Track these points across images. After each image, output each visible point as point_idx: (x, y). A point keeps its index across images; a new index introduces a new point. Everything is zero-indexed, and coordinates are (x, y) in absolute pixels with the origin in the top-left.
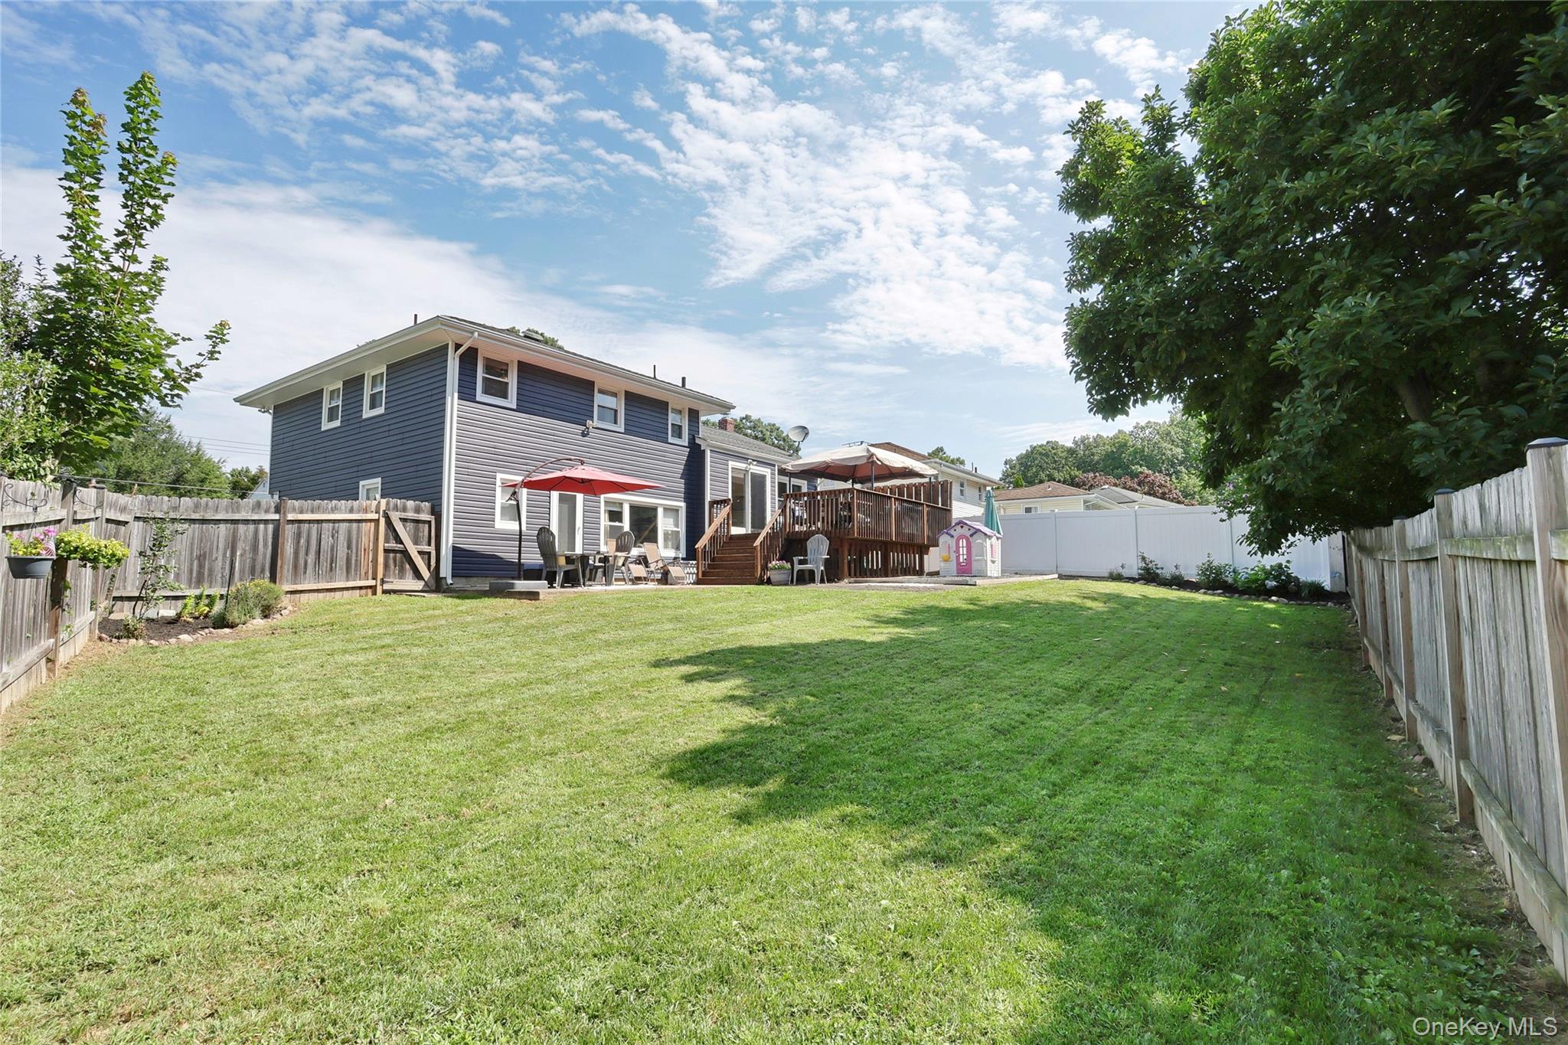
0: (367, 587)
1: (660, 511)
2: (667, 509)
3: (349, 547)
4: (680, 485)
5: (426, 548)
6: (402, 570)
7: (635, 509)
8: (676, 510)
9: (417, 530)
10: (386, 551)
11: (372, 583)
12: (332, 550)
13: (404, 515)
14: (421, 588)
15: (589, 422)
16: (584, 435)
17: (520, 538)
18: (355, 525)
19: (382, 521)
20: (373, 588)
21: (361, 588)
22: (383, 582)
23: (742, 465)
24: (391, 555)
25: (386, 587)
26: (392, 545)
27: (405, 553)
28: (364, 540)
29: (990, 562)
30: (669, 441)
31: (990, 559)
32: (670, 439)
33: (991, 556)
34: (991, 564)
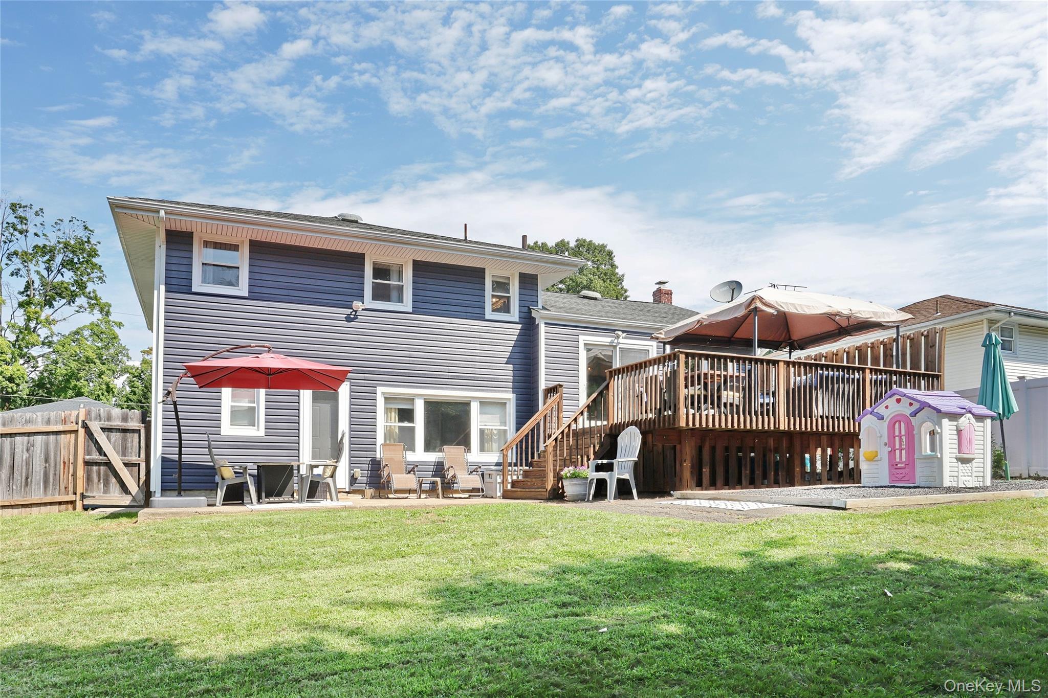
0: (67, 503)
1: (475, 407)
2: (483, 403)
3: (47, 461)
4: (508, 372)
5: (134, 459)
6: (107, 483)
7: (432, 406)
8: (503, 404)
9: (125, 440)
10: (87, 463)
11: (71, 497)
12: (27, 464)
13: (107, 424)
14: (128, 503)
15: (357, 304)
16: (349, 319)
17: (180, 444)
18: (52, 437)
19: (82, 431)
20: (73, 503)
21: (60, 503)
22: (83, 497)
23: (605, 340)
24: (95, 468)
25: (86, 502)
26: (95, 456)
27: (108, 464)
28: (64, 453)
29: (955, 461)
30: (487, 317)
31: (954, 455)
32: (489, 314)
33: (956, 451)
34: (956, 465)
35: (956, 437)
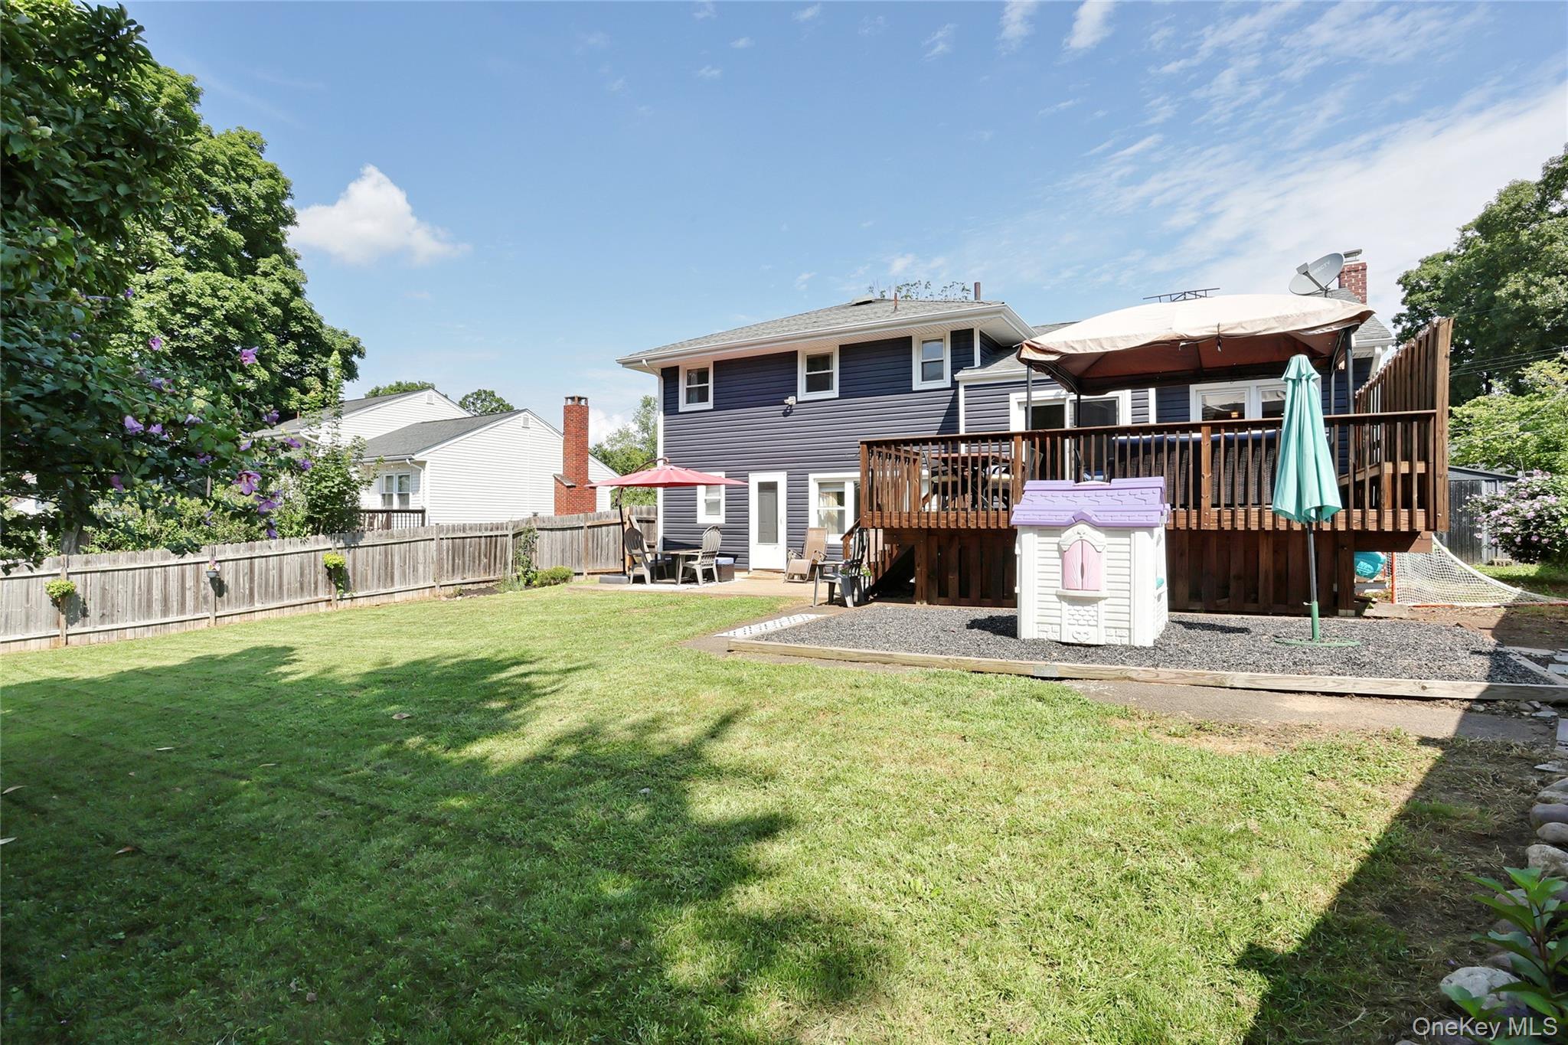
13: (640, 517)
15: (791, 399)
16: (785, 414)
19: (628, 523)
29: (1055, 598)
30: (914, 388)
31: (1053, 591)
32: (917, 384)
33: (1059, 584)
34: (1058, 605)
35: (1059, 562)
